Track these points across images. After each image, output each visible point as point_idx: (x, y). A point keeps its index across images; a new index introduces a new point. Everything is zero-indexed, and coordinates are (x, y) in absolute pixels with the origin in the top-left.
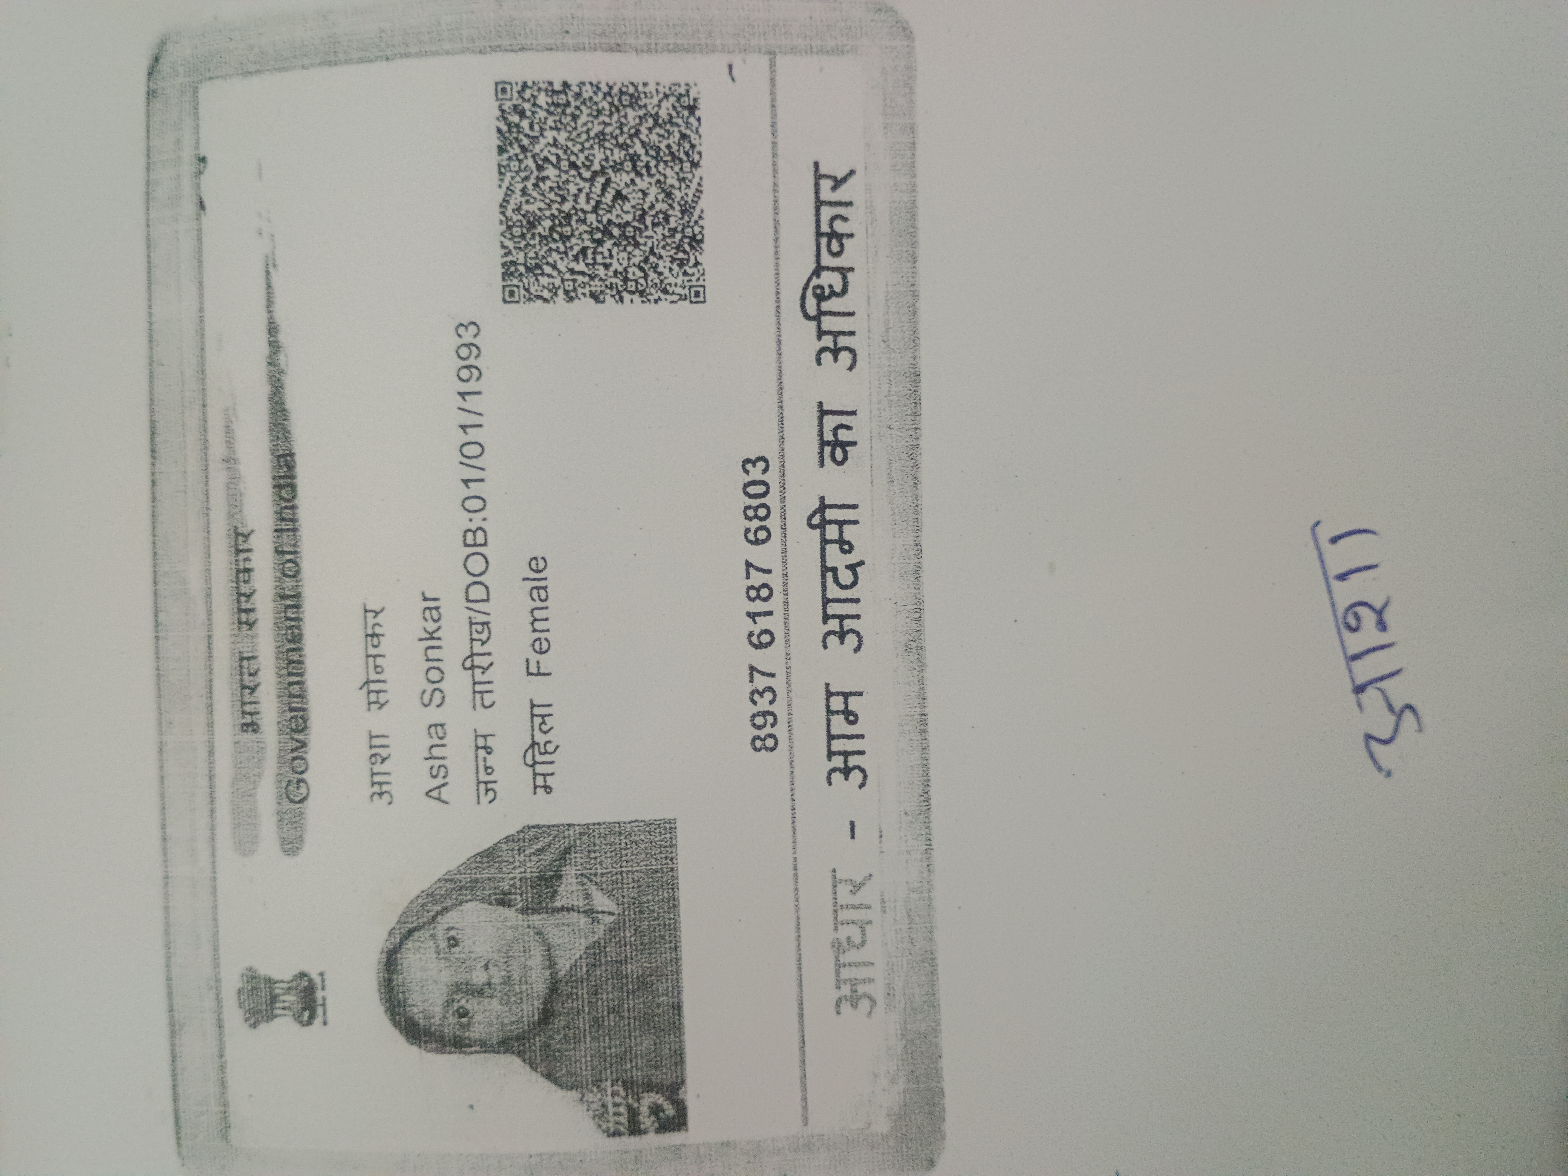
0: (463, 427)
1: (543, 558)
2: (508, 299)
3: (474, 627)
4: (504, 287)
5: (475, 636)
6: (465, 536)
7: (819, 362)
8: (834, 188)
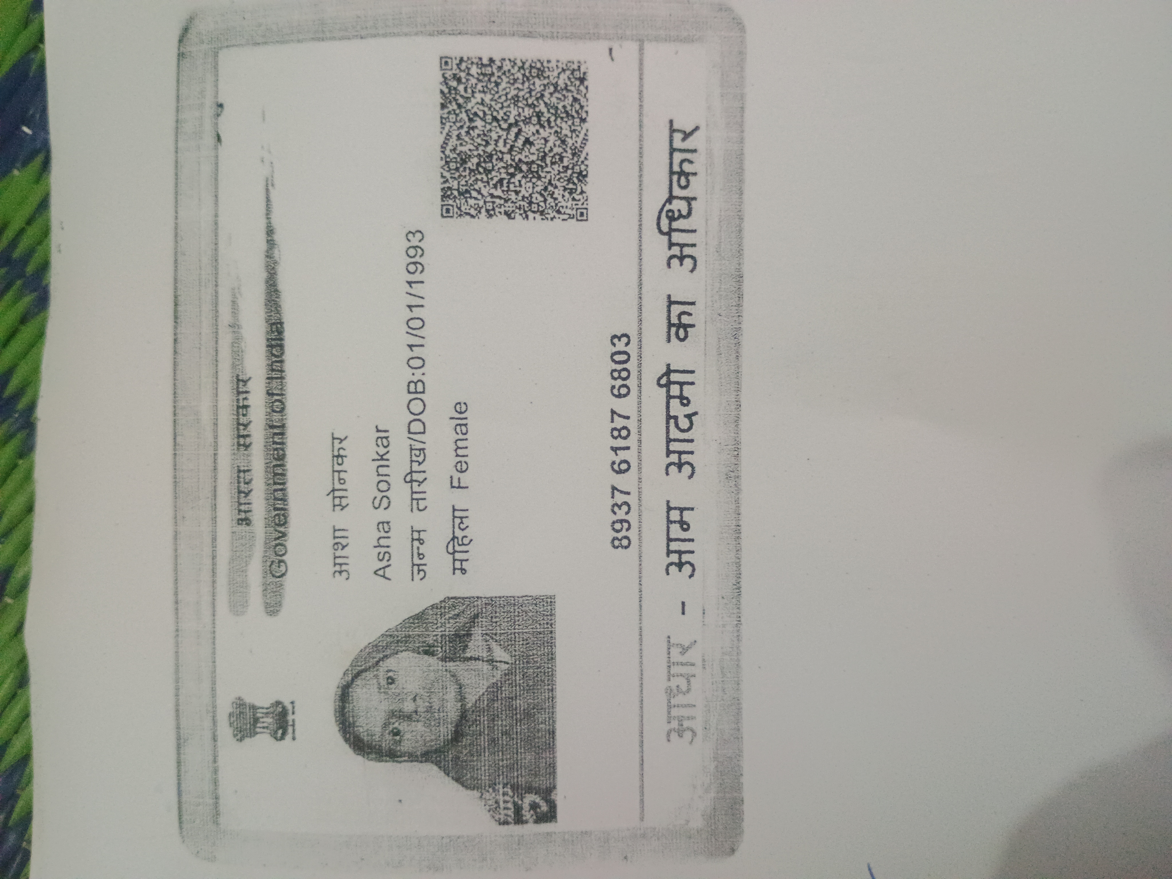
0: (410, 307)
1: (465, 403)
2: (445, 215)
3: (414, 452)
4: (442, 206)
5: (414, 458)
6: (408, 386)
7: (669, 265)
8: (684, 140)
